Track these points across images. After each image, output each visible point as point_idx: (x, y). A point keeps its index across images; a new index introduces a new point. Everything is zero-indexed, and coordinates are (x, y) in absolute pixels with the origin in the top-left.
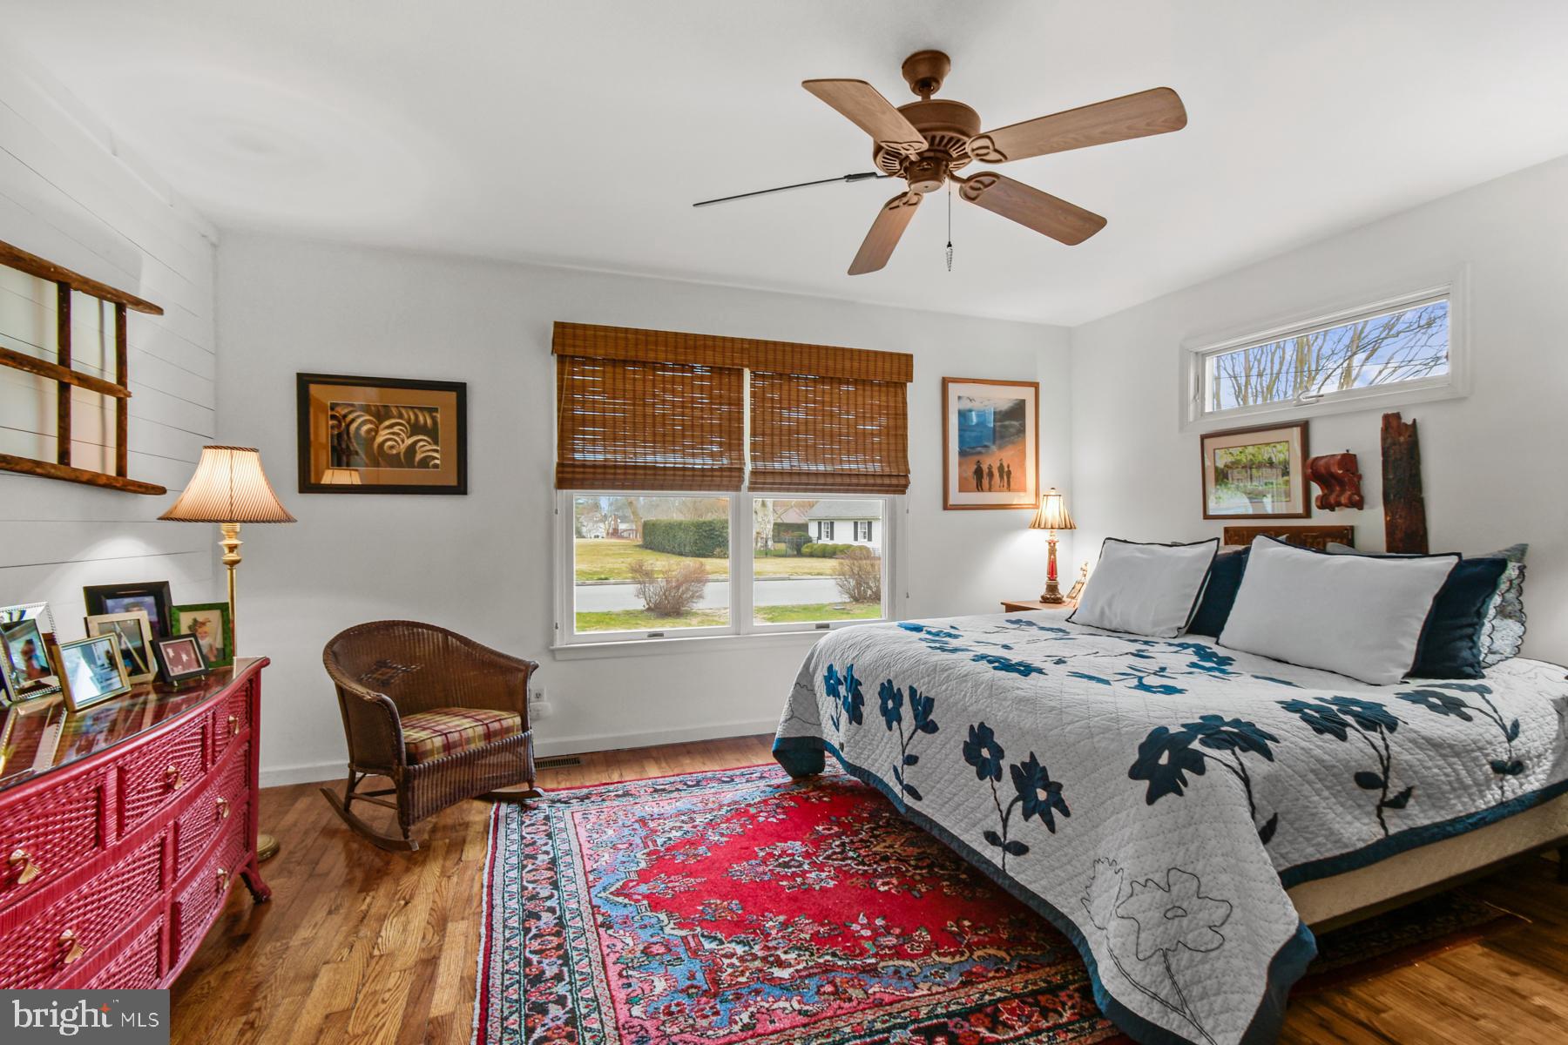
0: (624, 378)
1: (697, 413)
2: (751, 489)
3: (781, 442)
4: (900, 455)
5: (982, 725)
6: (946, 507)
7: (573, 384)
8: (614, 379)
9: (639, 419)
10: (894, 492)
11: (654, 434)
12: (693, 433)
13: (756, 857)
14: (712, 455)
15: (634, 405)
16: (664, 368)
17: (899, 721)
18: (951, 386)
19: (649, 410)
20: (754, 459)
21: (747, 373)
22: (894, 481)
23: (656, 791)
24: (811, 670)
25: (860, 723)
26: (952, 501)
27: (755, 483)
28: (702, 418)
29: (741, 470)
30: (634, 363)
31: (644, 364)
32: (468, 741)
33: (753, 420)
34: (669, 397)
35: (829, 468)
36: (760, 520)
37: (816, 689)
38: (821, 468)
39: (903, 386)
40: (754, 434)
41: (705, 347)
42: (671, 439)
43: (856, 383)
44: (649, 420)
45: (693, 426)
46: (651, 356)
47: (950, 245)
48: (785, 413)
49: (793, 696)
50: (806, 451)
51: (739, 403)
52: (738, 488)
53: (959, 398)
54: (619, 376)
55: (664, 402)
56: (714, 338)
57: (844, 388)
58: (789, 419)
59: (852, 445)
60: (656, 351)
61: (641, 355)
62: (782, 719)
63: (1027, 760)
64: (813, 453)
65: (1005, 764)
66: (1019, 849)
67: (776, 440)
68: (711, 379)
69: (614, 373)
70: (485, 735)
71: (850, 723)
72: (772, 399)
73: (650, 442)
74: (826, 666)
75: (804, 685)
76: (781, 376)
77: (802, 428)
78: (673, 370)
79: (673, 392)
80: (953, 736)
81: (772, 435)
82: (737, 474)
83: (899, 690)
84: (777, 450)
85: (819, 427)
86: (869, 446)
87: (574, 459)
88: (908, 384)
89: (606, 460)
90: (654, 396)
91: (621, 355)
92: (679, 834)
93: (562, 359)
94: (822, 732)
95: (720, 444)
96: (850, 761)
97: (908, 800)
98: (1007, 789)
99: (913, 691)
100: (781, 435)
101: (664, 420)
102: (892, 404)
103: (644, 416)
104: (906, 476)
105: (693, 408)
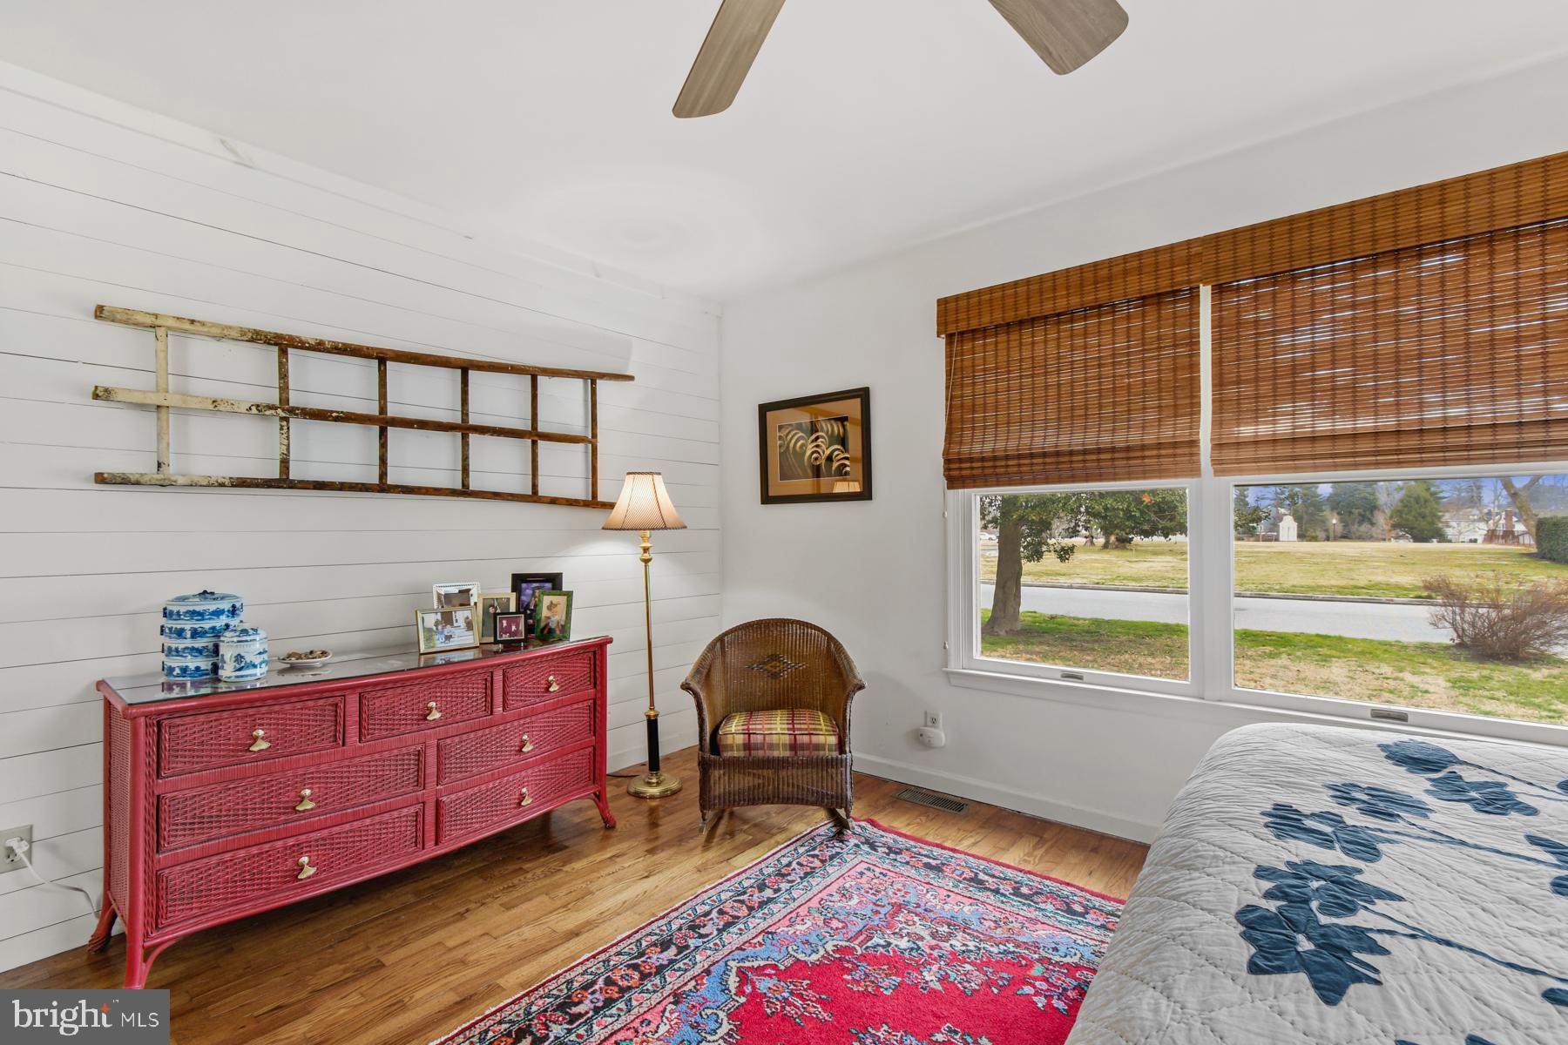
0: (1021, 345)
1: (1121, 370)
2: (1214, 472)
3: (1275, 389)
8: (1008, 349)
9: (1040, 393)
12: (1118, 399)
14: (1145, 426)
15: (1033, 375)
19: (1053, 379)
21: (1205, 292)
27: (1222, 462)
28: (1129, 376)
29: (1194, 443)
30: (1030, 322)
31: (1038, 320)
33: (1218, 363)
34: (1079, 356)
35: (1388, 422)
38: (1366, 423)
40: (1219, 383)
41: (1125, 273)
42: (1082, 412)
43: (1465, 244)
44: (1053, 392)
48: (1285, 339)
50: (1334, 397)
51: (1193, 342)
52: (1195, 471)
54: (1014, 344)
56: (1140, 255)
57: (1433, 262)
58: (1293, 347)
59: (1457, 370)
61: (1039, 310)
64: (1351, 399)
67: (1265, 386)
68: (1142, 315)
72: (1257, 321)
73: (1052, 421)
76: (1274, 278)
77: (1324, 357)
79: (1086, 347)
81: (1256, 380)
82: (1187, 451)
84: (1265, 403)
85: (1366, 349)
87: (970, 451)
90: (1059, 358)
91: (1010, 316)
93: (953, 339)
95: (1159, 408)
100: (1275, 377)
101: (1073, 388)
103: (1046, 388)
105: (1114, 364)
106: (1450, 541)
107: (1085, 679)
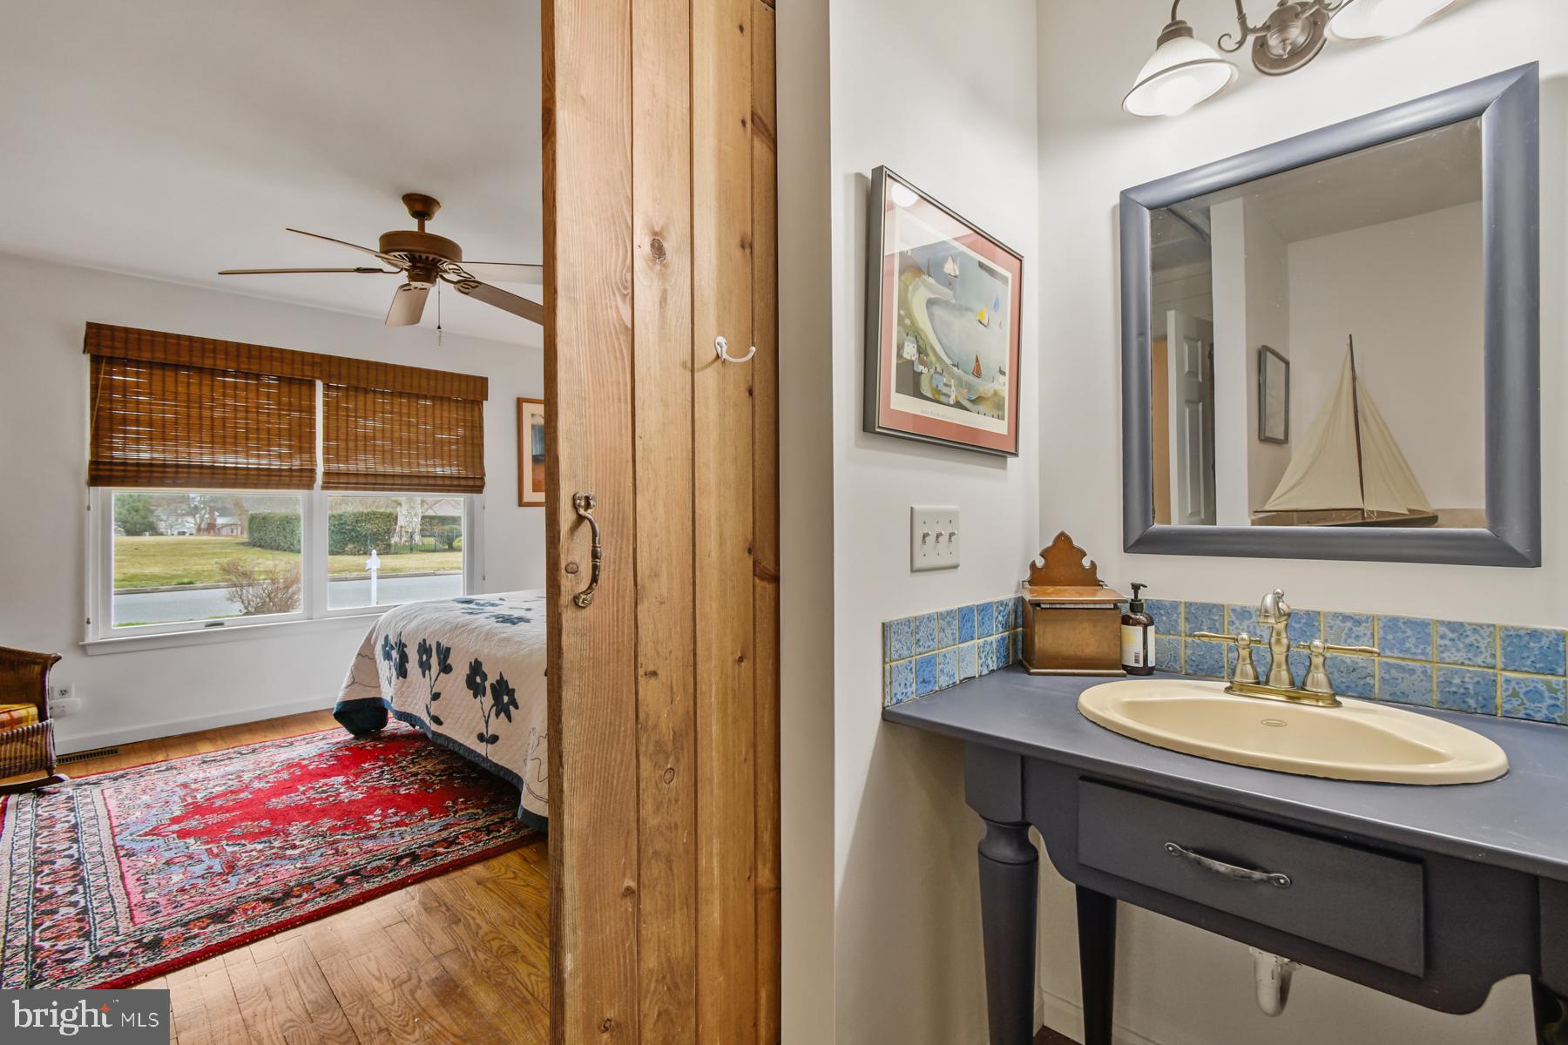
0: (176, 382)
1: (263, 418)
2: (324, 488)
3: (356, 446)
4: (477, 460)
5: (476, 660)
6: (521, 504)
7: (111, 387)
8: (164, 382)
9: (194, 421)
10: (472, 492)
11: (213, 436)
12: (262, 438)
14: (280, 456)
15: (188, 407)
16: (225, 373)
17: (430, 669)
18: (525, 406)
19: (206, 413)
20: (327, 461)
21: (319, 385)
22: (471, 483)
23: (204, 762)
24: (372, 642)
25: (405, 677)
26: (526, 499)
27: (328, 483)
28: (269, 423)
29: (312, 471)
30: (188, 368)
31: (201, 370)
33: (327, 428)
34: (229, 402)
35: (406, 471)
36: (405, 512)
37: (376, 656)
38: (398, 470)
39: (480, 404)
40: (327, 438)
41: (272, 359)
42: (232, 440)
43: (433, 398)
44: (207, 422)
45: (258, 429)
46: (208, 363)
47: (439, 328)
48: (361, 421)
49: (354, 665)
50: (383, 455)
51: (311, 410)
52: (310, 486)
53: (533, 415)
54: (170, 380)
55: (224, 405)
57: (422, 402)
58: (365, 427)
59: (430, 451)
60: (215, 358)
61: (197, 361)
62: (344, 685)
63: (499, 678)
64: (388, 455)
65: (487, 684)
66: (494, 739)
67: (351, 444)
68: (279, 387)
69: (164, 376)
71: (398, 678)
72: (347, 408)
73: (206, 442)
74: (384, 636)
75: (365, 655)
76: (356, 389)
77: (379, 435)
78: (235, 377)
79: (235, 397)
80: (461, 670)
81: (347, 440)
82: (308, 474)
83: (430, 645)
84: (351, 453)
85: (396, 435)
86: (446, 453)
87: (112, 457)
88: (484, 402)
89: (152, 459)
90: (212, 399)
91: (171, 359)
93: (96, 360)
94: (381, 693)
95: (290, 447)
96: (398, 709)
97: (434, 727)
98: (488, 700)
99: (438, 644)
100: (356, 440)
101: (224, 423)
102: (469, 418)
103: (201, 418)
104: (482, 479)
105: (258, 413)
106: (162, 534)
107: (226, 624)
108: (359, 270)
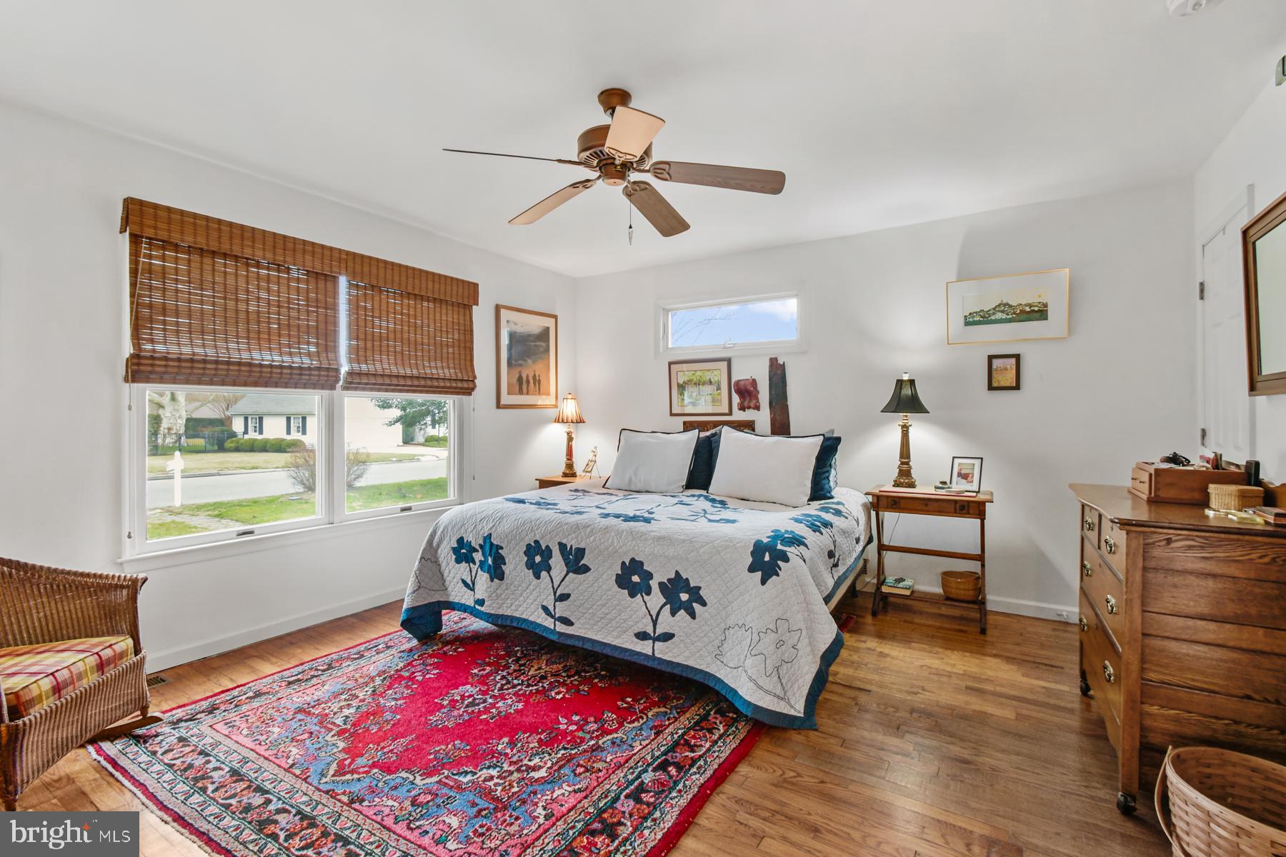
0: (214, 270)
1: (294, 314)
2: (345, 388)
3: (373, 346)
4: (468, 363)
5: (633, 560)
6: (499, 406)
7: (150, 268)
8: (202, 270)
9: (230, 314)
10: (464, 394)
11: (248, 331)
12: (292, 333)
13: (442, 707)
14: (309, 354)
15: (225, 298)
16: (258, 265)
17: (549, 569)
18: (503, 311)
19: (242, 306)
20: (350, 361)
21: (343, 281)
22: (465, 385)
23: (290, 683)
24: (435, 544)
25: (502, 579)
26: (503, 402)
27: (351, 383)
28: (299, 319)
29: (337, 370)
30: (225, 256)
31: (236, 258)
32: (80, 676)
33: (349, 326)
34: (263, 295)
35: (415, 372)
36: (169, 415)
37: (441, 560)
38: (408, 371)
39: (470, 308)
40: (349, 337)
42: (266, 336)
43: (435, 301)
44: (242, 316)
45: (289, 325)
46: (248, 252)
47: (631, 227)
48: (377, 322)
49: (420, 569)
50: (395, 356)
51: (335, 307)
53: (508, 321)
54: (207, 267)
55: (259, 299)
56: (313, 244)
57: (425, 304)
58: (381, 327)
59: (432, 353)
60: (253, 247)
61: (237, 250)
62: (409, 591)
63: (673, 576)
64: (401, 358)
65: (654, 584)
66: (667, 637)
67: (369, 344)
68: (307, 282)
69: (202, 263)
70: (97, 665)
71: (492, 581)
72: (365, 307)
73: (243, 338)
74: (454, 539)
75: (430, 557)
76: (372, 288)
77: (391, 336)
78: (268, 269)
79: (268, 290)
80: (604, 573)
81: (365, 340)
82: (332, 374)
83: (547, 547)
84: (369, 353)
85: (406, 336)
86: (445, 355)
87: (154, 351)
88: (474, 307)
90: (247, 291)
91: (214, 246)
92: (352, 710)
93: (135, 239)
94: (448, 596)
95: (317, 345)
96: (493, 612)
97: (561, 628)
98: (656, 599)
99: (562, 546)
100: (373, 341)
101: (259, 317)
102: (461, 322)
103: (237, 311)
104: (473, 381)
105: (289, 308)
108: (560, 161)
